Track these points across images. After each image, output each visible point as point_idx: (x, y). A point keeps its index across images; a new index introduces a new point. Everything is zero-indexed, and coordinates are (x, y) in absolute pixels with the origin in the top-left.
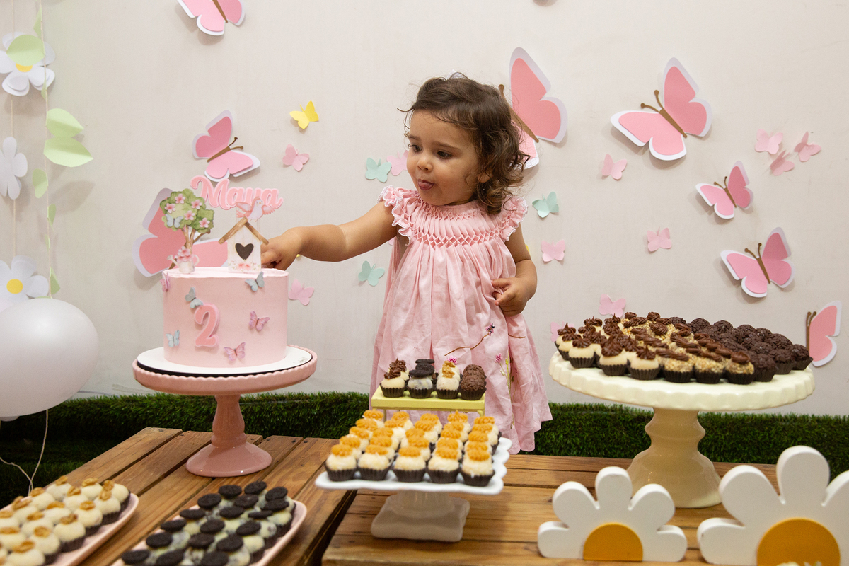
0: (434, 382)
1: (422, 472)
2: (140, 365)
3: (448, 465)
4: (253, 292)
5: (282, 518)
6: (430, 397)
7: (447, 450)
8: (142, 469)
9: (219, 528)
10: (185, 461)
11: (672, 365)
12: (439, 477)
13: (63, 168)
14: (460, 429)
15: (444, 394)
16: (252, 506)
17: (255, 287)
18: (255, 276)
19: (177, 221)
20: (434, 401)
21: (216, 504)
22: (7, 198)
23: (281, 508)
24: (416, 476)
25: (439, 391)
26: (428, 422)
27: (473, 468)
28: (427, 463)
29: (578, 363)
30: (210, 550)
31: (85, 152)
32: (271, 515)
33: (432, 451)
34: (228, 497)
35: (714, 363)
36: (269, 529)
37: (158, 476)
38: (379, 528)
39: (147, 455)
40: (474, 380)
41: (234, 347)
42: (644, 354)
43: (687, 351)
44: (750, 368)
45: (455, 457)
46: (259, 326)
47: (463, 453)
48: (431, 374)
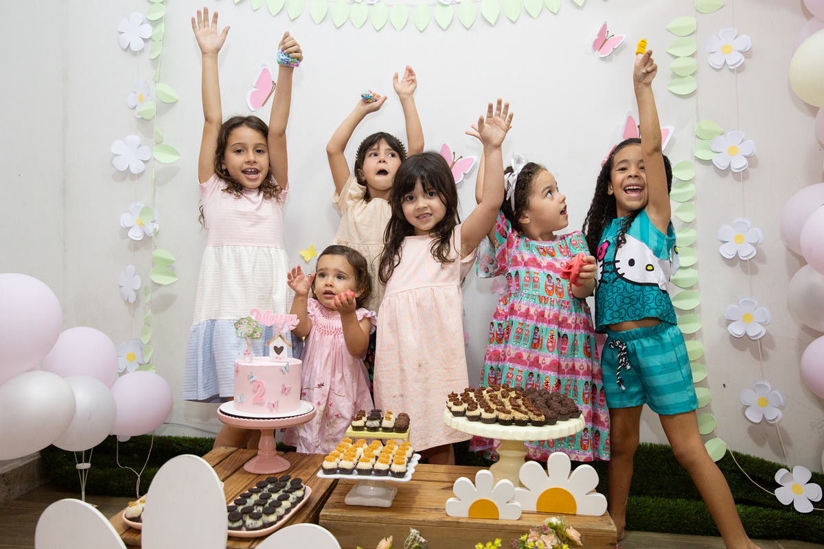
0: (381, 423)
1: (371, 470)
2: (221, 411)
3: (384, 467)
4: (284, 373)
5: (299, 493)
6: (378, 431)
7: (384, 459)
8: (220, 469)
9: (269, 497)
10: (243, 465)
11: (502, 416)
12: (379, 472)
13: (160, 285)
14: (393, 449)
15: (386, 430)
16: (284, 488)
17: (285, 371)
18: (285, 364)
19: (243, 334)
20: (380, 434)
21: (266, 486)
22: (127, 302)
23: (299, 488)
24: (368, 472)
25: (383, 428)
26: (376, 445)
27: (396, 468)
28: (373, 466)
29: (456, 414)
30: (267, 505)
31: (174, 275)
32: (294, 491)
33: (376, 460)
34: (271, 483)
35: (523, 415)
36: (293, 498)
37: (229, 473)
38: (349, 500)
39: (221, 462)
40: (402, 422)
41: (273, 403)
42: (489, 410)
43: (512, 408)
44: (543, 418)
45: (387, 463)
46: (286, 391)
47: (392, 461)
48: (379, 418)
